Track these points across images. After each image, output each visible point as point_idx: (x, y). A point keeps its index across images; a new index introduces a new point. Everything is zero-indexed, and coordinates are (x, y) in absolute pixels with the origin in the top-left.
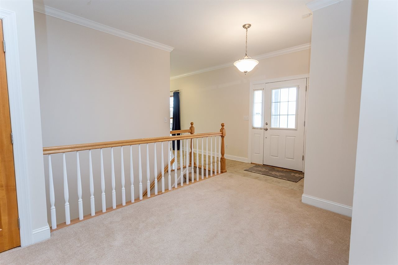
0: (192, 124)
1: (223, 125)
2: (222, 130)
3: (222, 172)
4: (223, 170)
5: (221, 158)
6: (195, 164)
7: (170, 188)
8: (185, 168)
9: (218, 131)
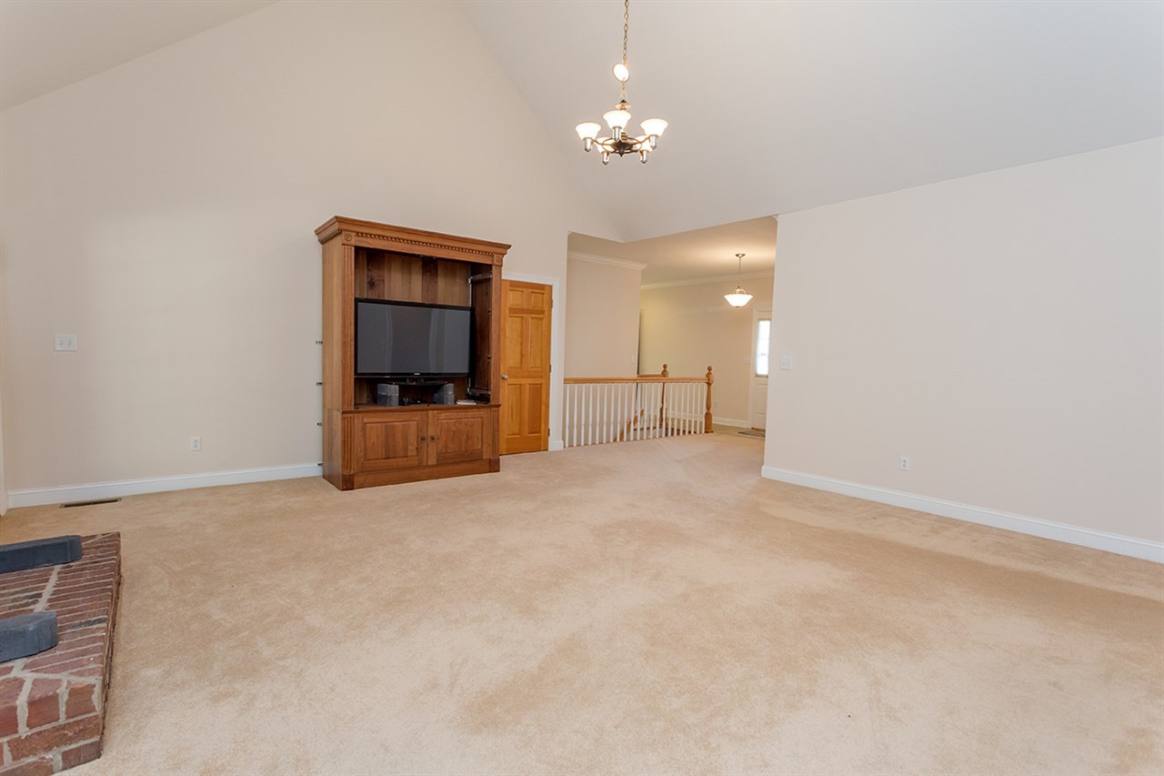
0: (665, 366)
1: (710, 369)
2: (708, 375)
3: (706, 432)
4: (708, 429)
5: (707, 414)
6: (667, 425)
7: (645, 438)
8: (654, 428)
9: (704, 376)
